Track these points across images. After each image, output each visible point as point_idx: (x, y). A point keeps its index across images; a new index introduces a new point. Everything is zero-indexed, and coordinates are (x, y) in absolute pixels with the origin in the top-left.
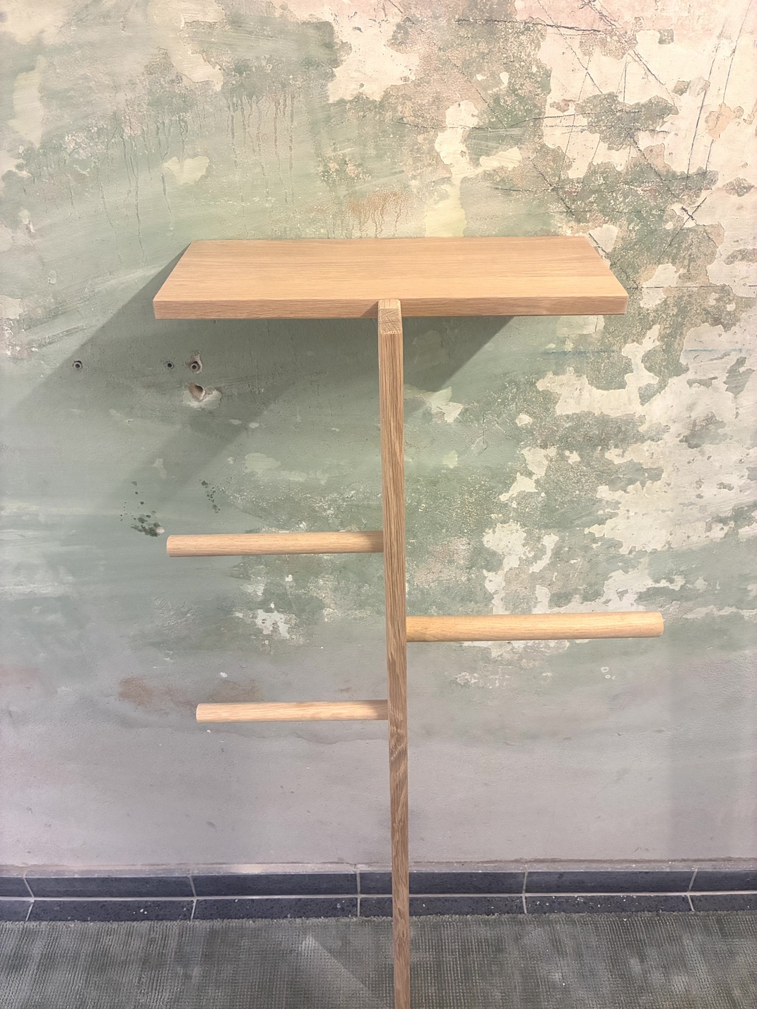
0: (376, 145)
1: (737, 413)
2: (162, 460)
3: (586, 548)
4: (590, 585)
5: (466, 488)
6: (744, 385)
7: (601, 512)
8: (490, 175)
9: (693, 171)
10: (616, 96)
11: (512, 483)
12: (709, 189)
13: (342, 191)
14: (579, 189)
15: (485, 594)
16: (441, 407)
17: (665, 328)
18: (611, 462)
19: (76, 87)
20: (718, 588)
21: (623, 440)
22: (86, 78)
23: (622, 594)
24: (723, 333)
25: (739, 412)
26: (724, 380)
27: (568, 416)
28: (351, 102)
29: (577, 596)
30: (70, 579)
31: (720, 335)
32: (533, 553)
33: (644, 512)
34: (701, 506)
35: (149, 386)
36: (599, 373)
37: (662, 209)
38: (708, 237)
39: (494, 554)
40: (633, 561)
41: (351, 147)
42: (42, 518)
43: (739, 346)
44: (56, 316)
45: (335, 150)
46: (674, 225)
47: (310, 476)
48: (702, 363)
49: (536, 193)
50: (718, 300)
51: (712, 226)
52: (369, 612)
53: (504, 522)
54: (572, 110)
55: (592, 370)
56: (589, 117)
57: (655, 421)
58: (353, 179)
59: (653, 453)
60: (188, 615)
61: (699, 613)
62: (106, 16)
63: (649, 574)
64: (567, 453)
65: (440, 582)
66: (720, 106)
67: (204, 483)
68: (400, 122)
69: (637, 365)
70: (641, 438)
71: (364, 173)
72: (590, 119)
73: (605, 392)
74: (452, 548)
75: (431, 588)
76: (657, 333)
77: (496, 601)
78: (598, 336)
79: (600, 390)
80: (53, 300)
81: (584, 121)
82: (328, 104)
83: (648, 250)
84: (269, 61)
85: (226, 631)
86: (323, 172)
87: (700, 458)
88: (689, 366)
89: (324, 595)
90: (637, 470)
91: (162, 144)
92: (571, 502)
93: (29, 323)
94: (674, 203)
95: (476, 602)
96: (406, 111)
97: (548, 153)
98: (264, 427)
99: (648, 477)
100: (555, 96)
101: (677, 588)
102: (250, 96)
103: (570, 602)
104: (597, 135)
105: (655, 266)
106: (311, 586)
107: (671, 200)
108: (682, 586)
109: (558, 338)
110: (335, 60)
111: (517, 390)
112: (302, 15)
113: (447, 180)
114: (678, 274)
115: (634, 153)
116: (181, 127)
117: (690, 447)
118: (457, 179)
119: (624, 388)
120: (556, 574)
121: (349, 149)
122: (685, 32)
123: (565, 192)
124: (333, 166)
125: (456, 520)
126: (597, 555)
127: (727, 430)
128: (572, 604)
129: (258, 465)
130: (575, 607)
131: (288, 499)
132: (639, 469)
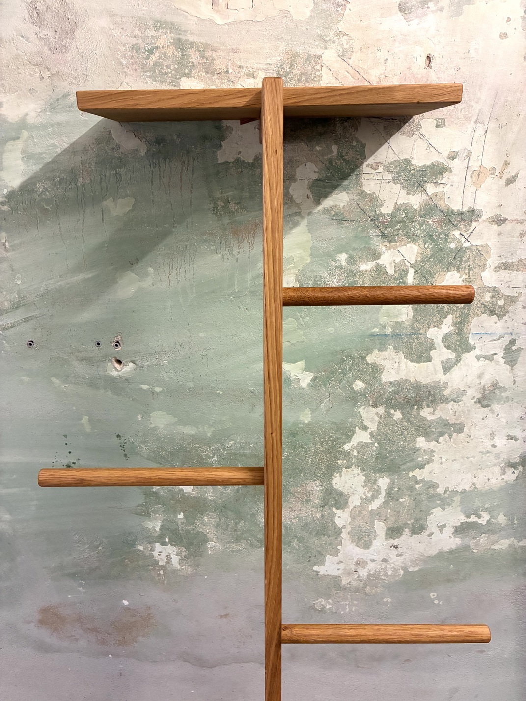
0: (250, 190)
1: (514, 380)
2: (88, 417)
3: (411, 489)
4: (417, 520)
5: (318, 439)
6: (517, 360)
7: (420, 459)
8: (327, 210)
9: (464, 210)
10: (410, 161)
11: (352, 435)
12: (477, 221)
13: (226, 221)
14: (389, 220)
15: (335, 529)
16: (298, 375)
17: (456, 317)
18: (424, 419)
19: (47, 151)
20: (516, 522)
21: (433, 401)
23: (442, 528)
24: (498, 321)
25: (516, 380)
26: (502, 355)
27: (391, 383)
28: (233, 162)
29: (407, 530)
31: (496, 323)
32: (371, 493)
33: (453, 459)
34: (495, 454)
35: (82, 359)
36: (412, 350)
37: (447, 234)
38: (480, 253)
39: (341, 494)
40: (448, 500)
41: (233, 191)
43: (510, 331)
44: (17, 308)
45: (222, 193)
46: (456, 245)
47: (200, 430)
48: (485, 343)
49: (360, 222)
50: (492, 297)
51: (482, 246)
52: (243, 545)
53: (347, 467)
54: (381, 169)
55: (406, 347)
56: (393, 173)
57: (455, 387)
58: (234, 212)
59: (456, 412)
60: (100, 548)
61: (504, 544)
63: (461, 511)
64: (392, 411)
65: (300, 518)
66: (480, 167)
67: (118, 436)
69: (438, 344)
70: (446, 400)
71: (242, 208)
72: (393, 175)
73: (417, 365)
74: (309, 490)
75: (292, 523)
76: (451, 321)
77: (344, 535)
78: (409, 323)
79: (413, 363)
80: (17, 296)
81: (390, 177)
82: (218, 164)
83: (440, 262)
84: (178, 137)
85: (129, 563)
86: (213, 207)
87: (491, 415)
88: (476, 345)
89: (208, 531)
90: (445, 425)
91: (103, 189)
92: (398, 450)
94: (454, 230)
95: (329, 536)
97: (366, 197)
98: (166, 391)
99: (453, 431)
101: (484, 523)
102: (165, 159)
103: (401, 535)
104: (399, 185)
105: (445, 273)
106: (198, 522)
107: (452, 228)
108: (488, 522)
109: (380, 324)
110: (223, 136)
111: (353, 363)
113: (298, 213)
114: (461, 279)
115: (425, 197)
116: (117, 178)
117: (483, 407)
118: (305, 213)
119: (431, 362)
120: (389, 510)
121: (231, 193)
122: (453, 120)
123: (380, 222)
124: (220, 204)
125: (311, 466)
126: (420, 495)
127: (508, 393)
128: (403, 537)
129: (160, 421)
130: (406, 539)
131: (182, 449)
132: (446, 424)
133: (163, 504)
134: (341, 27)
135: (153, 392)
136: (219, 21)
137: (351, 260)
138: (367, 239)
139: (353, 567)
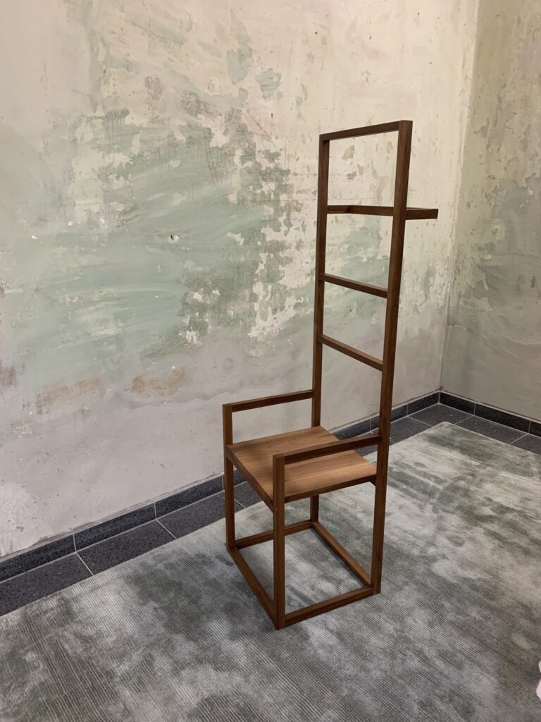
0: (221, 159)
2: (160, 265)
3: (279, 289)
4: (282, 304)
5: (247, 269)
7: (281, 275)
8: (246, 168)
10: (269, 150)
11: (258, 266)
12: (290, 174)
13: (213, 171)
14: (265, 173)
15: (254, 313)
17: (287, 212)
18: (281, 257)
19: (149, 139)
21: (282, 249)
22: (152, 137)
23: (289, 307)
27: (270, 242)
28: (215, 148)
29: (279, 309)
30: (121, 324)
31: (298, 214)
32: (266, 293)
36: (275, 227)
37: (282, 179)
38: (292, 187)
39: (256, 295)
40: (291, 293)
42: (115, 295)
43: (302, 217)
45: (211, 160)
46: (285, 183)
47: (204, 268)
48: (296, 223)
49: (256, 173)
50: (296, 204)
51: (292, 184)
53: (257, 282)
54: (261, 153)
55: (273, 226)
57: (289, 242)
58: (216, 168)
59: (290, 253)
60: (163, 337)
62: (159, 121)
63: (295, 298)
64: (270, 254)
66: (289, 154)
68: (226, 154)
69: (282, 224)
70: (286, 248)
71: (218, 166)
72: (265, 155)
73: (277, 233)
74: (245, 294)
76: (285, 214)
77: (258, 315)
78: (272, 216)
79: (275, 232)
80: (133, 204)
81: (263, 156)
82: (210, 148)
83: (280, 190)
84: (197, 136)
85: (175, 343)
86: (208, 166)
87: (300, 253)
88: (294, 224)
89: (208, 321)
91: (170, 156)
92: (273, 272)
93: (125, 213)
95: (252, 317)
96: (227, 150)
97: (257, 163)
98: (191, 250)
99: (290, 261)
100: (257, 150)
101: (302, 302)
102: (192, 145)
104: (267, 160)
105: (282, 194)
106: (204, 317)
107: (283, 176)
108: (304, 301)
109: (264, 216)
110: (211, 137)
111: (257, 233)
112: (204, 126)
113: (237, 169)
114: (287, 197)
115: (274, 164)
116: (175, 152)
117: (298, 250)
118: (239, 169)
119: (281, 232)
120: (272, 301)
121: (215, 160)
122: (280, 137)
123: (262, 174)
124: (211, 164)
125: (245, 282)
126: (282, 292)
128: (278, 313)
129: (189, 265)
130: (279, 314)
131: (198, 279)
132: (287, 258)
133: (191, 309)
134: (247, 101)
135: (187, 251)
136: (210, 94)
137: (254, 188)
138: (258, 180)
139: (261, 331)
